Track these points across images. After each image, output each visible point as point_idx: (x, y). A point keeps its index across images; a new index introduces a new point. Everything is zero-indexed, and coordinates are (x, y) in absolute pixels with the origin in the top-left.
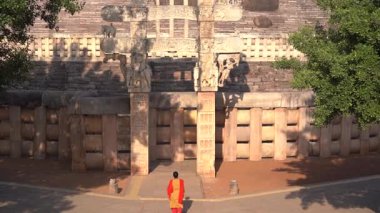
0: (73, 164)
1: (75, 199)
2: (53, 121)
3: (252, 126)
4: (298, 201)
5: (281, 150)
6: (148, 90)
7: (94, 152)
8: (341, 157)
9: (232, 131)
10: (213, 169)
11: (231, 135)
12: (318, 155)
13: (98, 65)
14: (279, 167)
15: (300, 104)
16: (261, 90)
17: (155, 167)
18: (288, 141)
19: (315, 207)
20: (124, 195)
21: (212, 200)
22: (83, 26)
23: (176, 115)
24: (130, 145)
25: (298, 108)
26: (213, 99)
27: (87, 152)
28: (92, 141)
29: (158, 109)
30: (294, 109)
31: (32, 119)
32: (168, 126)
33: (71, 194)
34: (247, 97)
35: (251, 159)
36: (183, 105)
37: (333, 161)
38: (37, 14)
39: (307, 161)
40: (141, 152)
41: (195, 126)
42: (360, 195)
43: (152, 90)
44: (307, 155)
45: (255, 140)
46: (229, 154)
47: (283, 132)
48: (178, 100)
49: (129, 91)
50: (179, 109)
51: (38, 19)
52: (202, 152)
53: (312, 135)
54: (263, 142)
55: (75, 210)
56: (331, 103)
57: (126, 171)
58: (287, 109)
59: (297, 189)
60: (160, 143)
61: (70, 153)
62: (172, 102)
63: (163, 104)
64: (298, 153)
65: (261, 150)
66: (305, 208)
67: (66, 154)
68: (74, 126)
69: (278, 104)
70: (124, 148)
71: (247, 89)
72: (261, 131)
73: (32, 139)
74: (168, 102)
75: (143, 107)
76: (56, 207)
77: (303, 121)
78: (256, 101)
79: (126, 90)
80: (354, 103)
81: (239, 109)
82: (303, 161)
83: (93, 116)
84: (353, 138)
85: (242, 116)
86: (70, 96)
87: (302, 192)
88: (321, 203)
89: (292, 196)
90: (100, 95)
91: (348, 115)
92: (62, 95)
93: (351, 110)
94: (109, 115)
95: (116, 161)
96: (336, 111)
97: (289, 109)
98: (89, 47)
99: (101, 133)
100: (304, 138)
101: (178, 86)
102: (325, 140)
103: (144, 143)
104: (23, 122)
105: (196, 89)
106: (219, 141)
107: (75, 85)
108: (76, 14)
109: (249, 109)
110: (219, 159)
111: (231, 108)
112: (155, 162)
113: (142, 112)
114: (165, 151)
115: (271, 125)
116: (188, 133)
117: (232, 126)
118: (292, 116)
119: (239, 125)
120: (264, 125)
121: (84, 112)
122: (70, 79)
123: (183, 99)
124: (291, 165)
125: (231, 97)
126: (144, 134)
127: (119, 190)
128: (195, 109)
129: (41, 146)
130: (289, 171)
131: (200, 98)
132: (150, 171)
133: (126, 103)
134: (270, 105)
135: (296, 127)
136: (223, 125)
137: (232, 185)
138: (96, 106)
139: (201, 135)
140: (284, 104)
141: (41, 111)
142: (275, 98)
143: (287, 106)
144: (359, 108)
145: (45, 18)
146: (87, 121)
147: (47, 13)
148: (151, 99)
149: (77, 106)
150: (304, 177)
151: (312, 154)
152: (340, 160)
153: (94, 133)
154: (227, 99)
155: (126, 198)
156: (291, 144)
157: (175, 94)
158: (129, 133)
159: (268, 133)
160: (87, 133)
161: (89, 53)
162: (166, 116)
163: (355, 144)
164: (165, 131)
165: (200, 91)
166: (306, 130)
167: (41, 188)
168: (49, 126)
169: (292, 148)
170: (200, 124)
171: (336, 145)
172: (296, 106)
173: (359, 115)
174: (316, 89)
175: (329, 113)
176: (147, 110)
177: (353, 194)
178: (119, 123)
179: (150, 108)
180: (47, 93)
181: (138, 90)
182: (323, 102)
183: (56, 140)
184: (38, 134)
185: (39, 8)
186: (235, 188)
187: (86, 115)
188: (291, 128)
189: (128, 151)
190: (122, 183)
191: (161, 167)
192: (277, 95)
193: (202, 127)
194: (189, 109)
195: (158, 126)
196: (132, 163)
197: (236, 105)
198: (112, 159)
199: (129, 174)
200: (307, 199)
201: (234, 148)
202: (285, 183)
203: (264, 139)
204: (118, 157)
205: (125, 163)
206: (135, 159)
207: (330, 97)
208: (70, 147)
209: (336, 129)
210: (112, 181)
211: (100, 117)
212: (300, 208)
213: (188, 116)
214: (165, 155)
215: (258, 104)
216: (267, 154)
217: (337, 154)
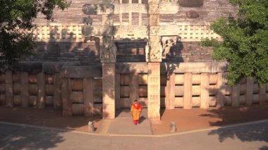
0: (64, 111)
1: (65, 135)
2: (50, 82)
3: (185, 85)
4: (216, 136)
5: (205, 101)
6: (114, 61)
7: (78, 103)
8: (247, 106)
9: (172, 89)
10: (159, 115)
11: (171, 91)
12: (230, 105)
13: (80, 44)
14: (204, 113)
15: (218, 70)
16: (192, 61)
17: (119, 113)
18: (210, 96)
19: (228, 140)
20: (98, 133)
21: (158, 136)
22: (71, 18)
23: (133, 78)
24: (102, 98)
25: (217, 73)
26: (158, 67)
27: (74, 103)
28: (77, 96)
29: (121, 74)
30: (214, 74)
31: (36, 80)
32: (128, 85)
33: (62, 132)
34: (182, 65)
35: (185, 108)
36: (138, 71)
37: (241, 109)
38: (39, 10)
39: (223, 109)
40: (109, 103)
41: (147, 85)
42: (259, 132)
43: (117, 61)
44: (223, 105)
45: (187, 95)
46: (169, 105)
47: (206, 89)
48: (135, 68)
49: (102, 62)
50: (136, 74)
51: (40, 13)
52: (151, 103)
53: (226, 91)
54: (193, 96)
55: (65, 142)
56: (239, 70)
57: (99, 116)
58: (209, 74)
59: (216, 128)
60: (122, 97)
61: (62, 104)
62: (131, 69)
63: (124, 71)
64: (216, 103)
65: (191, 101)
66: (221, 141)
67: (58, 104)
68: (64, 85)
69: (203, 70)
70: (98, 100)
71: (182, 61)
72: (191, 90)
73: (36, 94)
74: (128, 69)
75: (111, 72)
76: (52, 141)
77: (220, 81)
78: (188, 68)
79: (99, 62)
80: (255, 70)
81: (176, 74)
82: (220, 109)
83: (77, 79)
84: (254, 94)
85: (178, 79)
86: (62, 66)
87: (219, 130)
88: (232, 137)
89: (212, 133)
90: (82, 64)
91: (251, 78)
92: (57, 64)
93: (253, 74)
94: (89, 78)
95: (93, 109)
96: (243, 75)
97: (211, 73)
98: (74, 32)
99: (82, 91)
100: (221, 93)
101: (135, 58)
102: (235, 95)
103: (112, 97)
104: (30, 83)
105: (147, 60)
106: (163, 96)
107: (64, 58)
108: (65, 9)
109: (183, 74)
110: (163, 108)
111: (171, 73)
112: (119, 110)
113: (111, 76)
114: (125, 102)
115: (198, 85)
116: (141, 90)
117: (172, 85)
118: (213, 79)
119: (176, 85)
120: (193, 85)
121: (71, 76)
122: (61, 54)
123: (138, 67)
124: (212, 112)
125: (171, 66)
126: (112, 91)
127: (95, 129)
128: (146, 74)
129: (42, 99)
130: (211, 116)
131: (150, 66)
132: (116, 116)
133: (99, 70)
134: (198, 71)
135: (215, 86)
136: (165, 85)
137: (171, 126)
138: (79, 72)
139: (150, 92)
140: (207, 70)
141: (41, 75)
142: (201, 66)
143: (209, 71)
144: (258, 73)
145: (44, 13)
146: (71, 83)
147: (46, 9)
148: (117, 67)
149: (66, 71)
150: (221, 120)
151: (226, 104)
152: (245, 108)
153: (77, 91)
154: (168, 67)
155: (99, 134)
156: (211, 98)
157: (133, 64)
158: (102, 90)
159: (196, 90)
160: (73, 91)
161: (74, 36)
162: (127, 79)
163: (256, 97)
164: (126, 88)
165: (150, 62)
166: (222, 87)
167: (42, 127)
168: (48, 86)
169: (213, 100)
170: (149, 84)
171: (243, 98)
172: (215, 72)
173: (258, 78)
174: (229, 60)
175: (237, 76)
176: (113, 75)
177: (255, 132)
178: (94, 83)
179: (116, 74)
180: (46, 63)
181: (108, 61)
182: (233, 69)
183: (52, 95)
184: (40, 91)
185: (40, 5)
186: (174, 128)
187: (72, 79)
188: (212, 87)
189: (101, 103)
190: (97, 124)
191: (123, 113)
192: (202, 65)
193: (152, 86)
194: (142, 73)
195: (121, 85)
196: (104, 110)
197: (174, 71)
198: (90, 108)
199: (102, 118)
200: (223, 135)
201: (173, 100)
202: (208, 124)
203: (194, 94)
204: (94, 107)
205: (98, 110)
206: (105, 108)
207: (238, 66)
208: (61, 100)
209: (243, 87)
210: (90, 123)
211: (82, 79)
212: (218, 141)
213: (142, 79)
214: (126, 105)
215: (189, 71)
216: (196, 105)
217: (244, 104)
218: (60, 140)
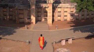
0: (16, 22)
1: (17, 30)
2: (11, 11)
4: (73, 31)
5: (69, 18)
6: (35, 3)
7: (22, 19)
9: (57, 13)
10: (52, 23)
11: (56, 14)
12: (78, 19)
14: (68, 22)
15: (74, 7)
16: (64, 3)
18: (71, 16)
19: (77, 32)
21: (51, 31)
24: (30, 17)
25: (73, 8)
26: (52, 5)
27: (20, 19)
28: (21, 16)
29: (38, 8)
30: (72, 8)
31: (6, 10)
32: (40, 12)
33: (16, 29)
34: (60, 5)
35: (61, 20)
36: (44, 7)
37: (82, 21)
39: (76, 21)
40: (33, 19)
41: (47, 12)
42: (88, 29)
44: (75, 19)
45: (62, 16)
46: (56, 19)
47: (69, 13)
48: (43, 6)
49: (30, 3)
50: (43, 8)
52: (49, 19)
53: (77, 14)
54: (64, 16)
55: (17, 33)
56: (81, 6)
57: (30, 23)
58: (70, 8)
59: (72, 28)
60: (38, 16)
61: (16, 19)
62: (41, 6)
63: (39, 7)
64: (73, 19)
65: (64, 18)
66: (74, 33)
67: (14, 19)
68: (16, 12)
69: (68, 7)
70: (29, 18)
71: (60, 3)
72: (64, 13)
73: (6, 15)
74: (40, 6)
75: (34, 7)
76: (12, 32)
78: (63, 6)
79: (29, 3)
80: (87, 6)
81: (58, 8)
82: (74, 21)
83: (21, 10)
84: (87, 15)
85: (59, 10)
86: (15, 5)
87: (74, 28)
88: (78, 31)
89: (71, 29)
90: (23, 4)
91: (85, 9)
92: (13, 4)
94: (25, 9)
95: (27, 20)
96: (82, 8)
97: (71, 8)
99: (23, 14)
100: (75, 15)
101: (43, 2)
102: (80, 16)
103: (34, 16)
104: (4, 11)
105: (47, 3)
106: (53, 16)
107: (17, 2)
109: (61, 8)
110: (53, 20)
111: (56, 8)
112: (37, 21)
113: (34, 9)
114: (39, 18)
115: (67, 12)
116: (45, 14)
117: (57, 12)
118: (72, 10)
119: (58, 12)
120: (65, 12)
121: (19, 9)
123: (44, 5)
124: (71, 22)
125: (56, 5)
126: (34, 14)
127: (28, 28)
128: (47, 8)
129: (8, 17)
130: (71, 23)
131: (48, 5)
132: (36, 23)
133: (29, 6)
134: (66, 7)
136: (54, 12)
137: (56, 27)
138: (22, 7)
139: (48, 14)
140: (70, 7)
141: (8, 8)
142: (67, 5)
143: (71, 7)
144: (88, 8)
146: (19, 11)
148: (36, 5)
149: (17, 7)
150: (74, 25)
151: (77, 19)
152: (84, 21)
153: (21, 14)
154: (55, 5)
155: (30, 30)
156: (71, 17)
157: (42, 4)
158: (30, 14)
159: (66, 14)
160: (20, 14)
162: (40, 10)
163: (88, 17)
164: (40, 13)
165: (48, 3)
166: (75, 13)
167: (8, 28)
169: (72, 17)
170: (48, 12)
171: (83, 17)
172: (73, 7)
173: (88, 9)
174: (77, 3)
175: (80, 9)
177: (86, 29)
178: (28, 11)
179: (36, 8)
180: (9, 4)
181: (33, 3)
182: (79, 6)
183: (12, 16)
184: (7, 14)
186: (57, 28)
187: (19, 10)
188: (72, 13)
189: (30, 18)
190: (28, 26)
191: (38, 22)
192: (68, 4)
193: (49, 12)
194: (45, 8)
195: (38, 12)
196: (31, 21)
197: (58, 7)
198: (26, 20)
199: (30, 24)
200: (75, 30)
201: (57, 18)
202: (70, 26)
203: (65, 15)
204: (28, 20)
205: (29, 21)
206: (32, 20)
208: (15, 17)
209: (83, 13)
210: (26, 26)
211: (23, 10)
212: (73, 32)
213: (45, 10)
214: (40, 19)
215: (63, 7)
216: (65, 19)
217: (83, 19)
218: (15, 32)
